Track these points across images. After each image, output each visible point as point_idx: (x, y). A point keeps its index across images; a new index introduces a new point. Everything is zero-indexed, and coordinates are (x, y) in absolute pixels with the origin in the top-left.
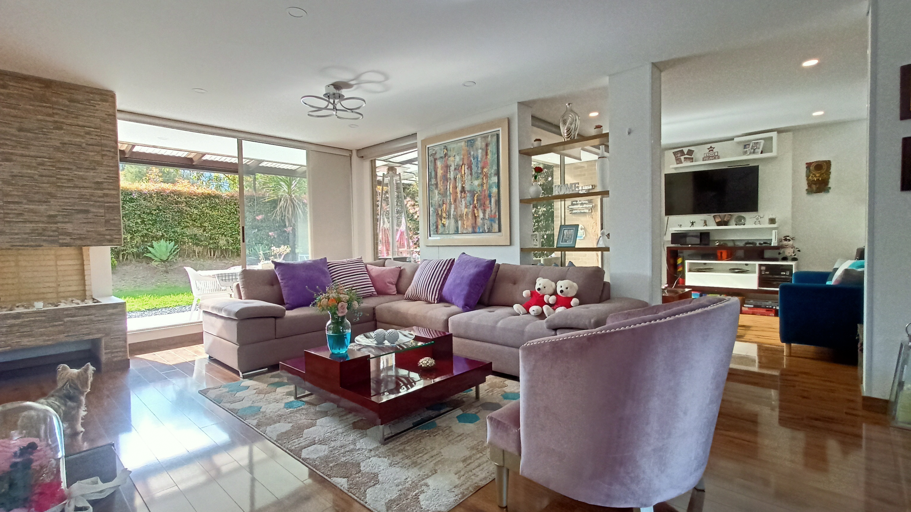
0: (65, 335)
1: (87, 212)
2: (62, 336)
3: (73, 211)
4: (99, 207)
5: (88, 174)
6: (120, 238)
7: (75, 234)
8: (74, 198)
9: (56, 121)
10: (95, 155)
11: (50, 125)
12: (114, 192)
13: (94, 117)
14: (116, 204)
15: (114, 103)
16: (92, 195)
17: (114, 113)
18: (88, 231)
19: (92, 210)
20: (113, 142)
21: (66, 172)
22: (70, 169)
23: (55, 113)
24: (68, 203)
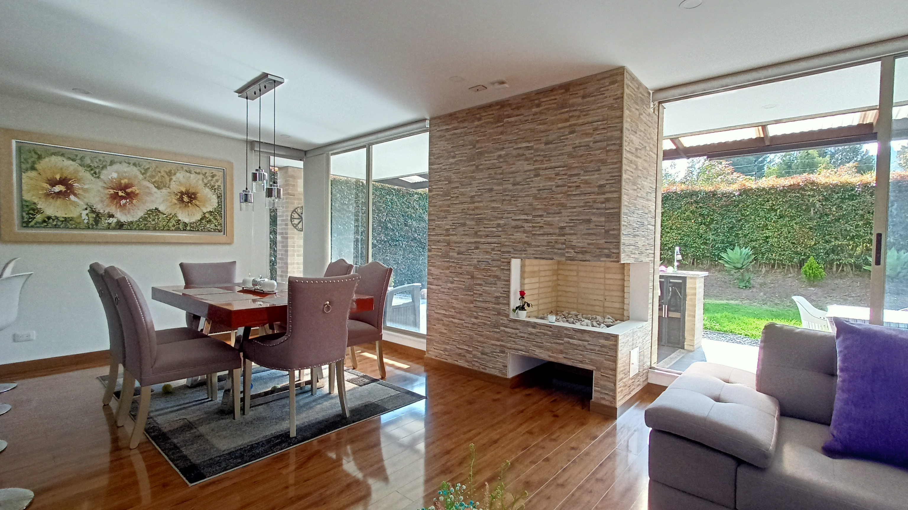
0: (564, 355)
1: (589, 221)
2: (561, 356)
3: (578, 222)
4: (601, 215)
5: (593, 177)
6: (619, 253)
7: (579, 247)
8: (580, 207)
9: (570, 126)
10: (601, 153)
11: (567, 131)
12: (615, 195)
13: (602, 107)
14: (616, 210)
15: (623, 80)
16: (594, 202)
17: (623, 93)
18: (589, 244)
19: (594, 218)
20: (619, 132)
21: (575, 179)
22: (578, 175)
23: (571, 117)
24: (575, 212)
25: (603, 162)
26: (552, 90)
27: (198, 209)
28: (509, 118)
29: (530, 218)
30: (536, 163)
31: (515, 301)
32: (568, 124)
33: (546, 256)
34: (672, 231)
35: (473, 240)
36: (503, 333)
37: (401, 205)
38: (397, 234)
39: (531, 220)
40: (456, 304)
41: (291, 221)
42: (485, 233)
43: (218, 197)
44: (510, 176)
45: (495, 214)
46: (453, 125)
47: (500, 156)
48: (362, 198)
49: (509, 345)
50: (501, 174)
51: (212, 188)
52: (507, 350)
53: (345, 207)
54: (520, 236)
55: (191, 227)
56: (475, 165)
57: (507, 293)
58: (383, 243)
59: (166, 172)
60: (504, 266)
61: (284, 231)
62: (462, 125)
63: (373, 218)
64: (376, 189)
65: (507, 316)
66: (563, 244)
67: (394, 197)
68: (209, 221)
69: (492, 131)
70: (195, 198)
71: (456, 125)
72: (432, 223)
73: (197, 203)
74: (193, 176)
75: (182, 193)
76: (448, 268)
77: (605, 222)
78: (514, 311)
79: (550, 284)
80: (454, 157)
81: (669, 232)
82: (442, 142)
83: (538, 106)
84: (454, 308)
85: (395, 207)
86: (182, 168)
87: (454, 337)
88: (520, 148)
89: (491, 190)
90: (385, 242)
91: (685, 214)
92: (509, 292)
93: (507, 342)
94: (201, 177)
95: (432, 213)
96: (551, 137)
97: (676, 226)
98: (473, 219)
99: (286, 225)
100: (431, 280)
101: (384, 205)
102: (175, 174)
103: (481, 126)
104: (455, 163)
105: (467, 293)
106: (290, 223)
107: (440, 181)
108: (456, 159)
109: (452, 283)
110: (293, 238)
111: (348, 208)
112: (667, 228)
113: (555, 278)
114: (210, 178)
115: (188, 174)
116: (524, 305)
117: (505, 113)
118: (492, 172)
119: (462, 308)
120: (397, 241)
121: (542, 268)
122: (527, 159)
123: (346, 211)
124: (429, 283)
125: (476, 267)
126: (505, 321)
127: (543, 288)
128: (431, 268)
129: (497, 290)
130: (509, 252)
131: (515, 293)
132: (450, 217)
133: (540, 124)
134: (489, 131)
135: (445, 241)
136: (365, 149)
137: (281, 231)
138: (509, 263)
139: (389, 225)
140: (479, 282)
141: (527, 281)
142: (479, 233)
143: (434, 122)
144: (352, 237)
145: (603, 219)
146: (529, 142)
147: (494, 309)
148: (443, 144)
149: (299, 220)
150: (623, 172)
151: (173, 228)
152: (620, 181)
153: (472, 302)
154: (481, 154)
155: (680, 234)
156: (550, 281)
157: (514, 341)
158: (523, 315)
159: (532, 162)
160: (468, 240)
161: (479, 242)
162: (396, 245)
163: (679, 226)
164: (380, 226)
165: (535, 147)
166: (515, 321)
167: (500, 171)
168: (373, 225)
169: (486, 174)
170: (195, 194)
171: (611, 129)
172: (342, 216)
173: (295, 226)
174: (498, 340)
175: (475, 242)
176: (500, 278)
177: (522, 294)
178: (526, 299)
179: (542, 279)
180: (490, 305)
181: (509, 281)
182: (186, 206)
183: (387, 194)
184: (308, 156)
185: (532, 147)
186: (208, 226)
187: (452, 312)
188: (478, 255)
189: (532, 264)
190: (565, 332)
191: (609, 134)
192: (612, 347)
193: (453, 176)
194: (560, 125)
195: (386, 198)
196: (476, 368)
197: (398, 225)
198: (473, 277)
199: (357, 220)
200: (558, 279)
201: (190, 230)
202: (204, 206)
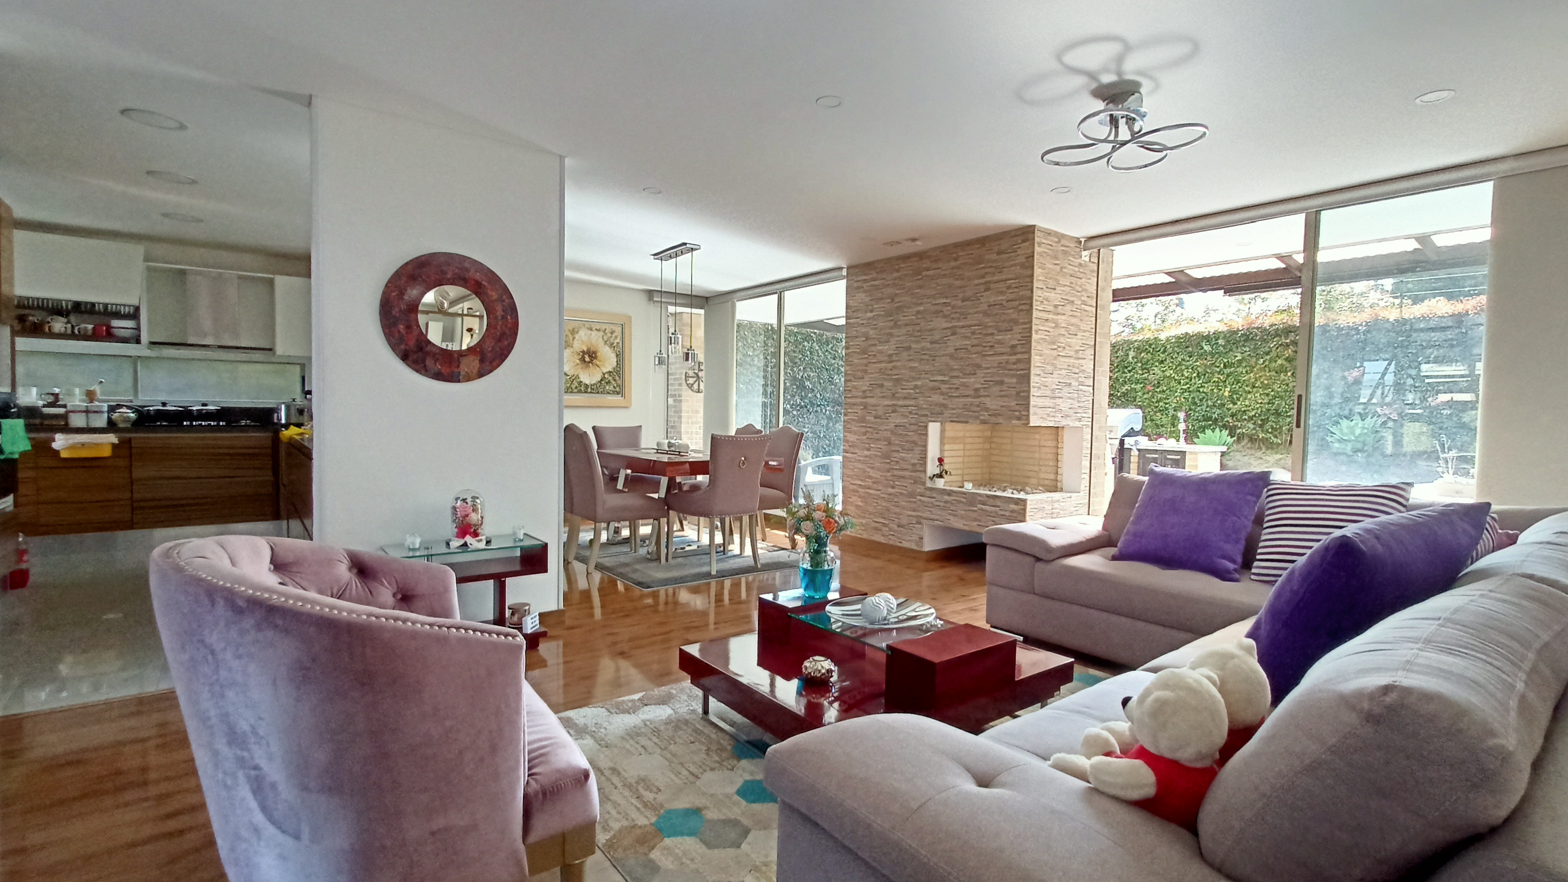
0: (977, 523)
1: (1001, 383)
3: (992, 383)
4: (1013, 376)
5: (1006, 337)
6: (1028, 416)
7: (992, 410)
8: (994, 367)
9: (986, 282)
10: (1013, 313)
11: (982, 288)
12: (1026, 356)
13: (1015, 265)
14: (1026, 371)
15: (1034, 239)
16: (1007, 363)
17: (1033, 252)
18: (1002, 406)
19: (1006, 380)
20: (1030, 292)
21: (989, 338)
22: (993, 334)
23: (986, 273)
24: (989, 373)
25: (1016, 322)
26: (968, 244)
27: (598, 368)
28: (928, 270)
29: (946, 379)
30: (953, 321)
31: (932, 468)
32: (984, 280)
33: (962, 419)
34: (1255, 390)
35: (890, 403)
36: (918, 502)
37: (825, 355)
38: (818, 396)
39: (947, 381)
40: (872, 473)
41: (686, 381)
42: (902, 395)
43: (617, 356)
44: (928, 333)
45: (913, 374)
46: (871, 276)
47: (918, 312)
48: (772, 346)
49: (925, 515)
50: (919, 331)
51: (611, 345)
52: (924, 521)
53: (749, 359)
54: (937, 398)
55: (591, 389)
56: (892, 320)
57: (924, 458)
58: (798, 408)
59: (569, 330)
60: (921, 430)
61: (677, 393)
62: (880, 276)
63: (786, 373)
64: (790, 334)
65: (924, 483)
66: (978, 406)
67: (815, 344)
68: (609, 383)
69: (910, 284)
70: (595, 358)
71: (875, 275)
72: (849, 384)
73: (598, 363)
74: (594, 333)
75: (583, 352)
76: (865, 434)
77: (1017, 383)
78: (931, 478)
79: (980, 452)
80: (872, 311)
81: (1250, 392)
82: (859, 294)
83: (956, 260)
84: (870, 477)
85: (815, 358)
86: (584, 325)
87: (871, 509)
88: (938, 304)
89: (909, 348)
90: (802, 407)
91: (1276, 361)
92: (925, 458)
93: (923, 512)
94: (601, 333)
95: (849, 372)
96: (969, 294)
97: (1262, 383)
98: (891, 380)
99: (680, 385)
100: (847, 448)
101: (800, 356)
102: (577, 332)
103: (900, 278)
104: (873, 318)
105: (884, 461)
106: (684, 382)
107: (857, 337)
108: (874, 314)
109: (868, 450)
110: (687, 401)
111: (753, 360)
112: (1247, 386)
113: (987, 446)
114: (609, 335)
115: (590, 332)
116: (941, 473)
117: (924, 266)
118: (910, 328)
119: (879, 477)
120: (818, 406)
121: (967, 434)
122: (945, 316)
123: (750, 365)
124: (845, 451)
125: (892, 432)
126: (920, 489)
127: (969, 456)
128: (846, 434)
129: (912, 457)
130: (926, 416)
131: (933, 460)
132: (867, 378)
133: (957, 279)
134: (908, 284)
135: (861, 404)
136: (776, 296)
137: (673, 393)
138: (926, 427)
139: (807, 383)
140: (896, 448)
141: (947, 447)
142: (896, 395)
143: (851, 271)
144: (760, 399)
145: (1014, 380)
146: (946, 297)
147: (911, 477)
148: (861, 296)
149: (695, 379)
150: (1033, 332)
151: (576, 391)
152: (1029, 342)
153: (888, 471)
154: (899, 309)
155: (1268, 395)
156: (980, 449)
157: (930, 511)
158: (940, 483)
159: (950, 320)
160: (886, 403)
161: (896, 405)
162: (816, 411)
163: (1266, 382)
164: (796, 385)
165: (953, 303)
166: (931, 489)
167: (918, 328)
168: (785, 384)
169: (904, 331)
170: (595, 353)
171: (1022, 288)
172: (745, 371)
173: (690, 386)
174: (914, 510)
175: (893, 405)
176: (917, 444)
177: (941, 460)
178: (946, 467)
179: (968, 447)
180: (907, 473)
181: (925, 446)
182: (588, 367)
183: (805, 340)
184: (710, 303)
185: (949, 303)
186: (607, 388)
187: (869, 482)
188: (896, 419)
189: (954, 430)
190: (979, 498)
191: (1021, 293)
192: (1021, 512)
193: (871, 332)
194: (976, 282)
195: (804, 346)
196: (891, 542)
197: (820, 384)
198: (890, 443)
199: (765, 377)
200: (991, 448)
201: (591, 392)
202: (603, 365)
